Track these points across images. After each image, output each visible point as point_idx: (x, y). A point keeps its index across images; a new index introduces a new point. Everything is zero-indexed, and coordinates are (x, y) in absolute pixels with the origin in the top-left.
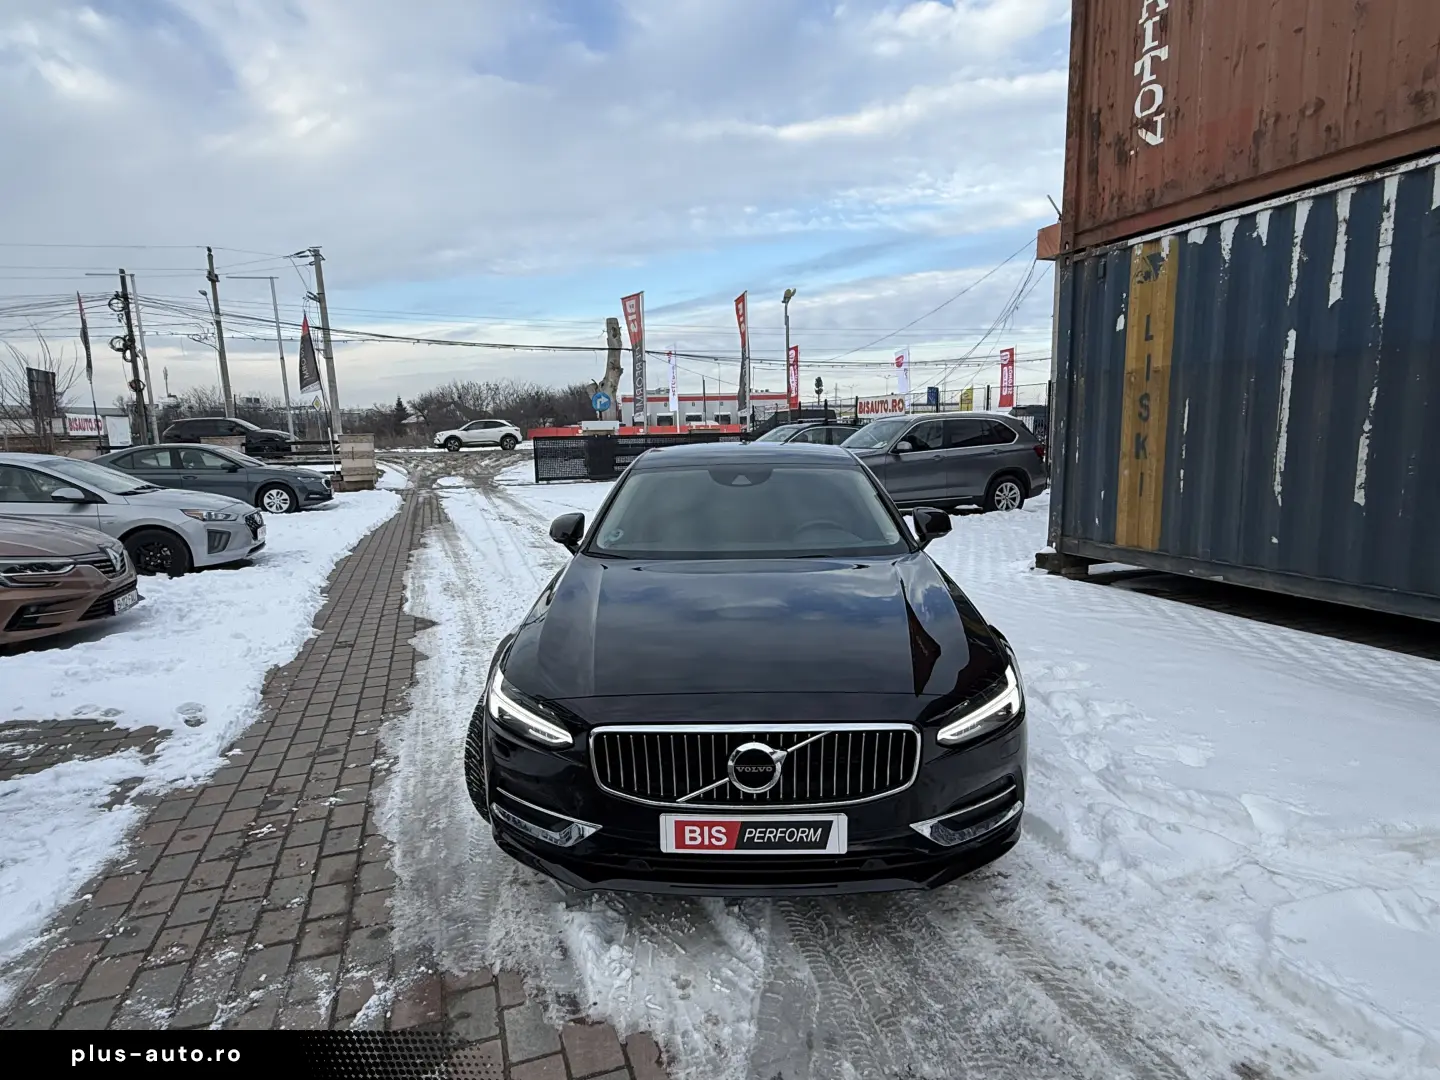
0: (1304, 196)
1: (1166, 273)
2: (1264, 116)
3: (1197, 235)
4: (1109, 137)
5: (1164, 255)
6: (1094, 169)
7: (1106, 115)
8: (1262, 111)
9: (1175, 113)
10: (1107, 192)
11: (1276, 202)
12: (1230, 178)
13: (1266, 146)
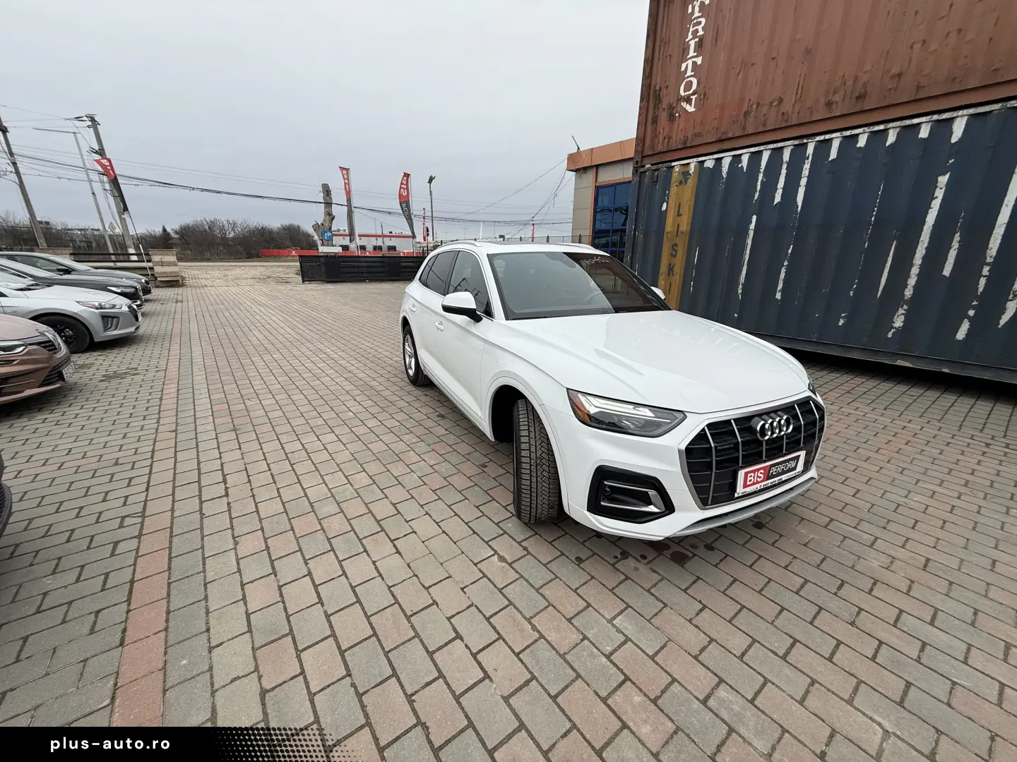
0: (767, 148)
1: (691, 182)
2: (751, 103)
3: (710, 164)
4: (664, 105)
5: (691, 172)
6: (655, 121)
7: (664, 92)
8: (750, 100)
9: (703, 95)
10: (661, 135)
11: (753, 150)
12: (730, 135)
13: (751, 119)
